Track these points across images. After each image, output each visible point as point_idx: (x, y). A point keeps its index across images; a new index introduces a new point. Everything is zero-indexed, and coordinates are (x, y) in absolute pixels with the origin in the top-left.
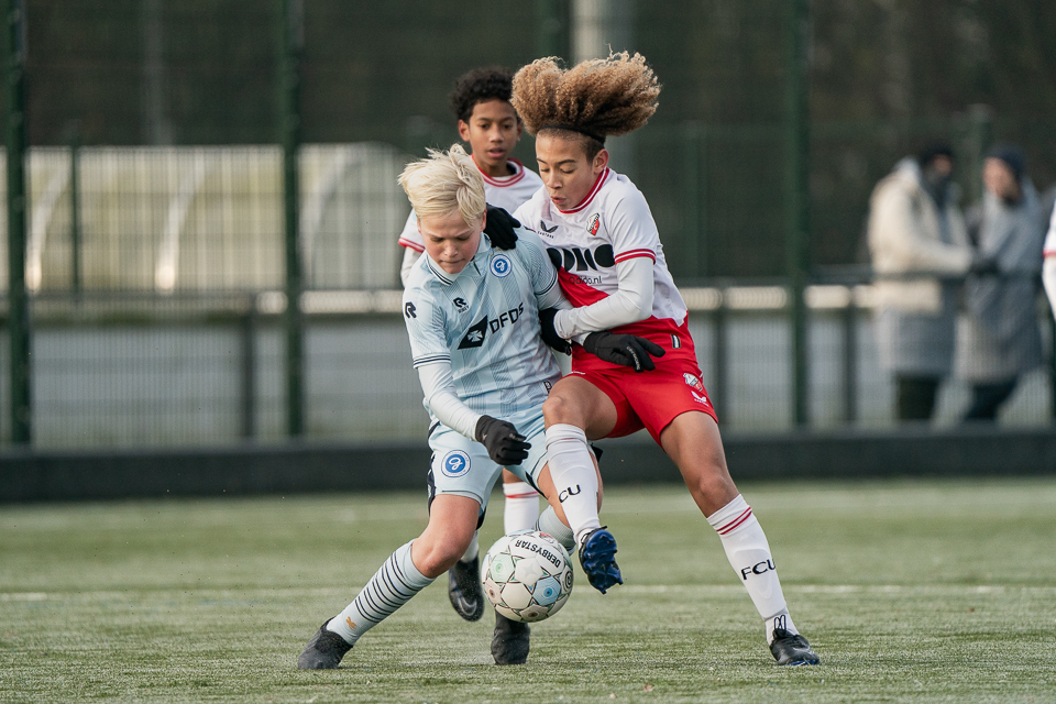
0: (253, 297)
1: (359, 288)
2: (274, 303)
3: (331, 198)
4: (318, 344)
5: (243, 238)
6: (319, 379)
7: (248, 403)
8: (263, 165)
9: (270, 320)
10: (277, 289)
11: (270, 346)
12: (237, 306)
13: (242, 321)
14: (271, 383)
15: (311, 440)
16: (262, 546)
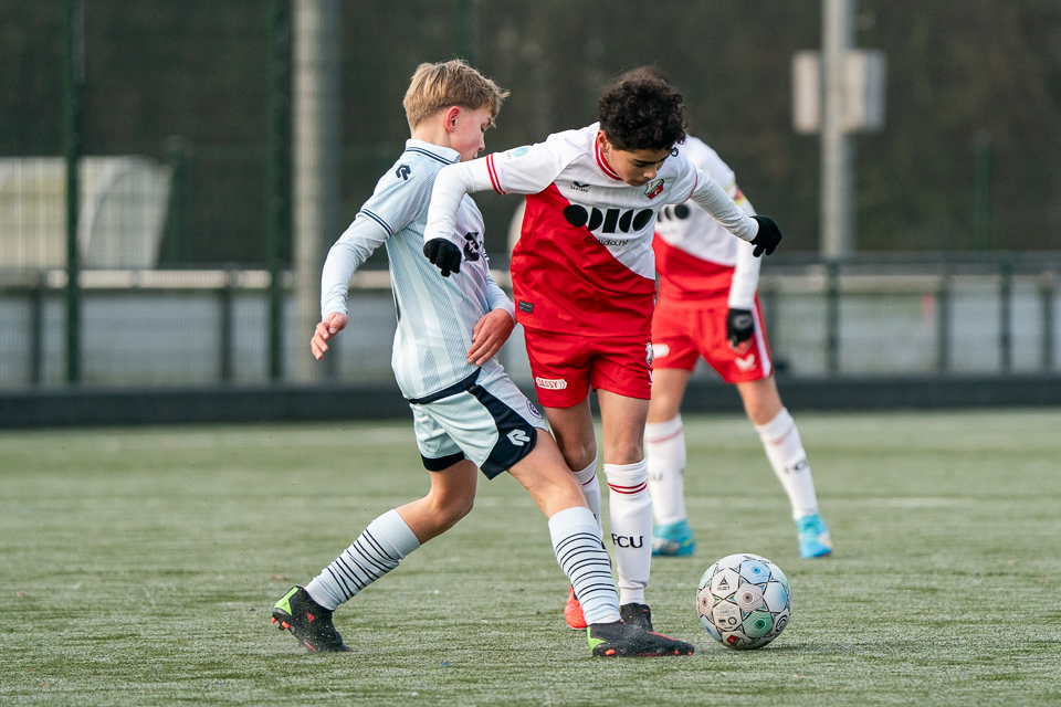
0: (42, 276)
1: (122, 268)
2: (58, 279)
3: (102, 200)
4: (92, 311)
5: (30, 228)
6: (92, 339)
7: (36, 356)
8: (47, 173)
9: (54, 293)
10: (60, 268)
11: (54, 313)
12: (30, 282)
13: (33, 293)
14: (54, 341)
15: (86, 385)
16: (45, 467)
